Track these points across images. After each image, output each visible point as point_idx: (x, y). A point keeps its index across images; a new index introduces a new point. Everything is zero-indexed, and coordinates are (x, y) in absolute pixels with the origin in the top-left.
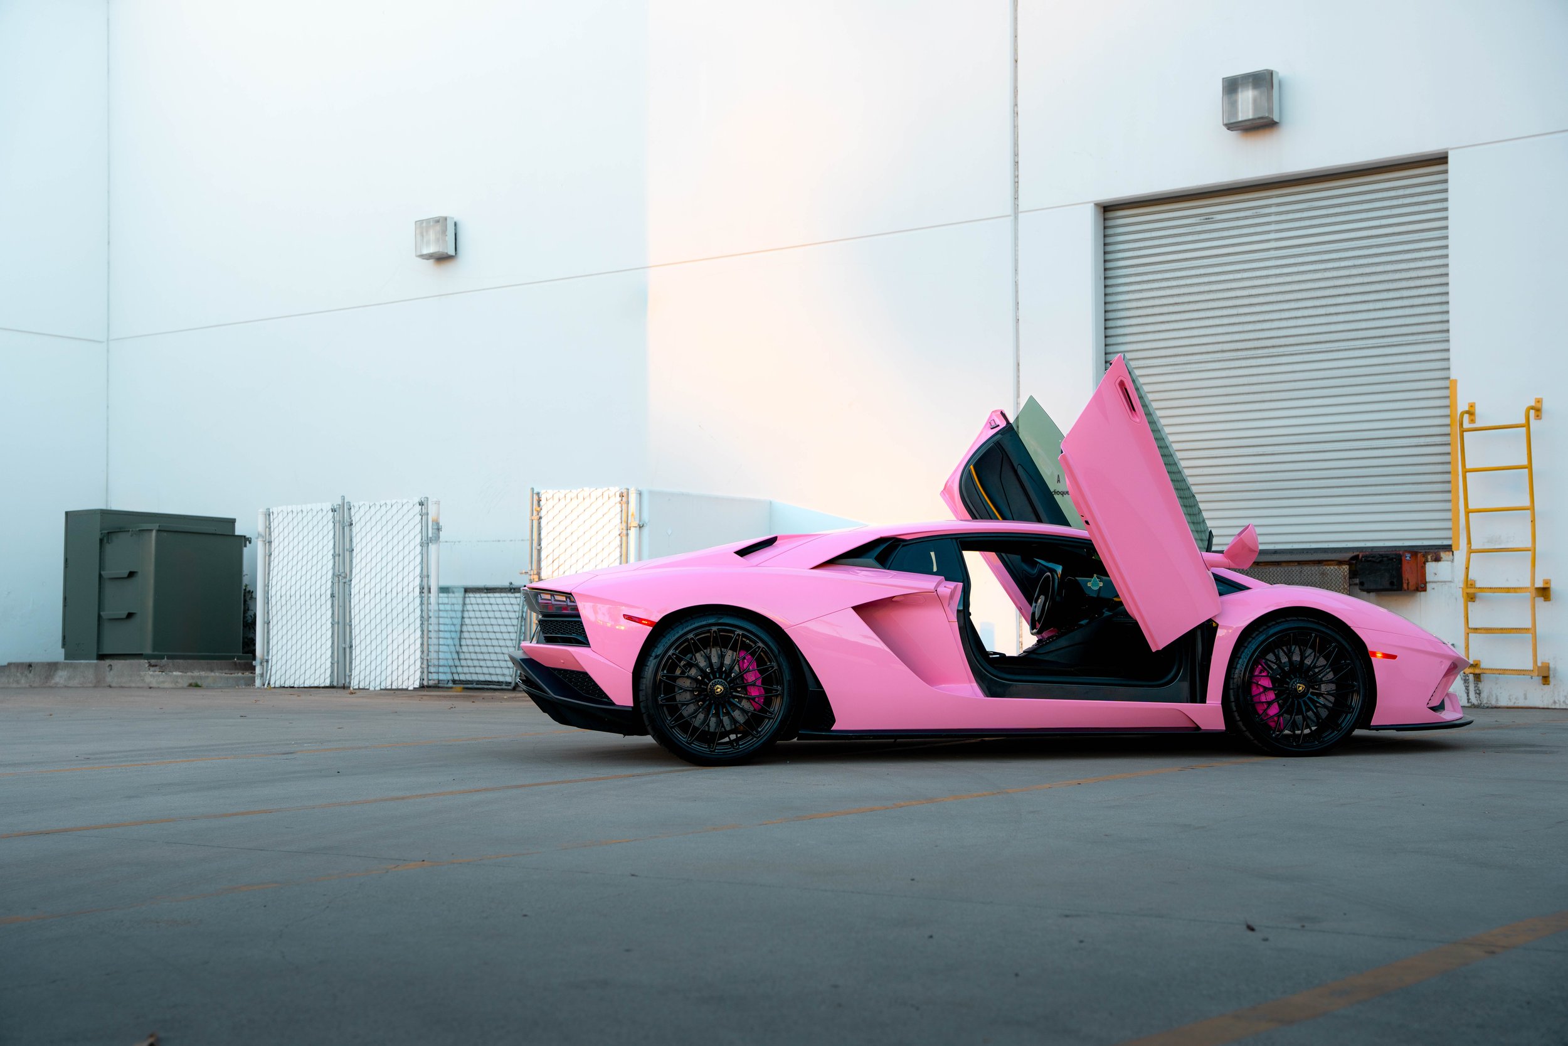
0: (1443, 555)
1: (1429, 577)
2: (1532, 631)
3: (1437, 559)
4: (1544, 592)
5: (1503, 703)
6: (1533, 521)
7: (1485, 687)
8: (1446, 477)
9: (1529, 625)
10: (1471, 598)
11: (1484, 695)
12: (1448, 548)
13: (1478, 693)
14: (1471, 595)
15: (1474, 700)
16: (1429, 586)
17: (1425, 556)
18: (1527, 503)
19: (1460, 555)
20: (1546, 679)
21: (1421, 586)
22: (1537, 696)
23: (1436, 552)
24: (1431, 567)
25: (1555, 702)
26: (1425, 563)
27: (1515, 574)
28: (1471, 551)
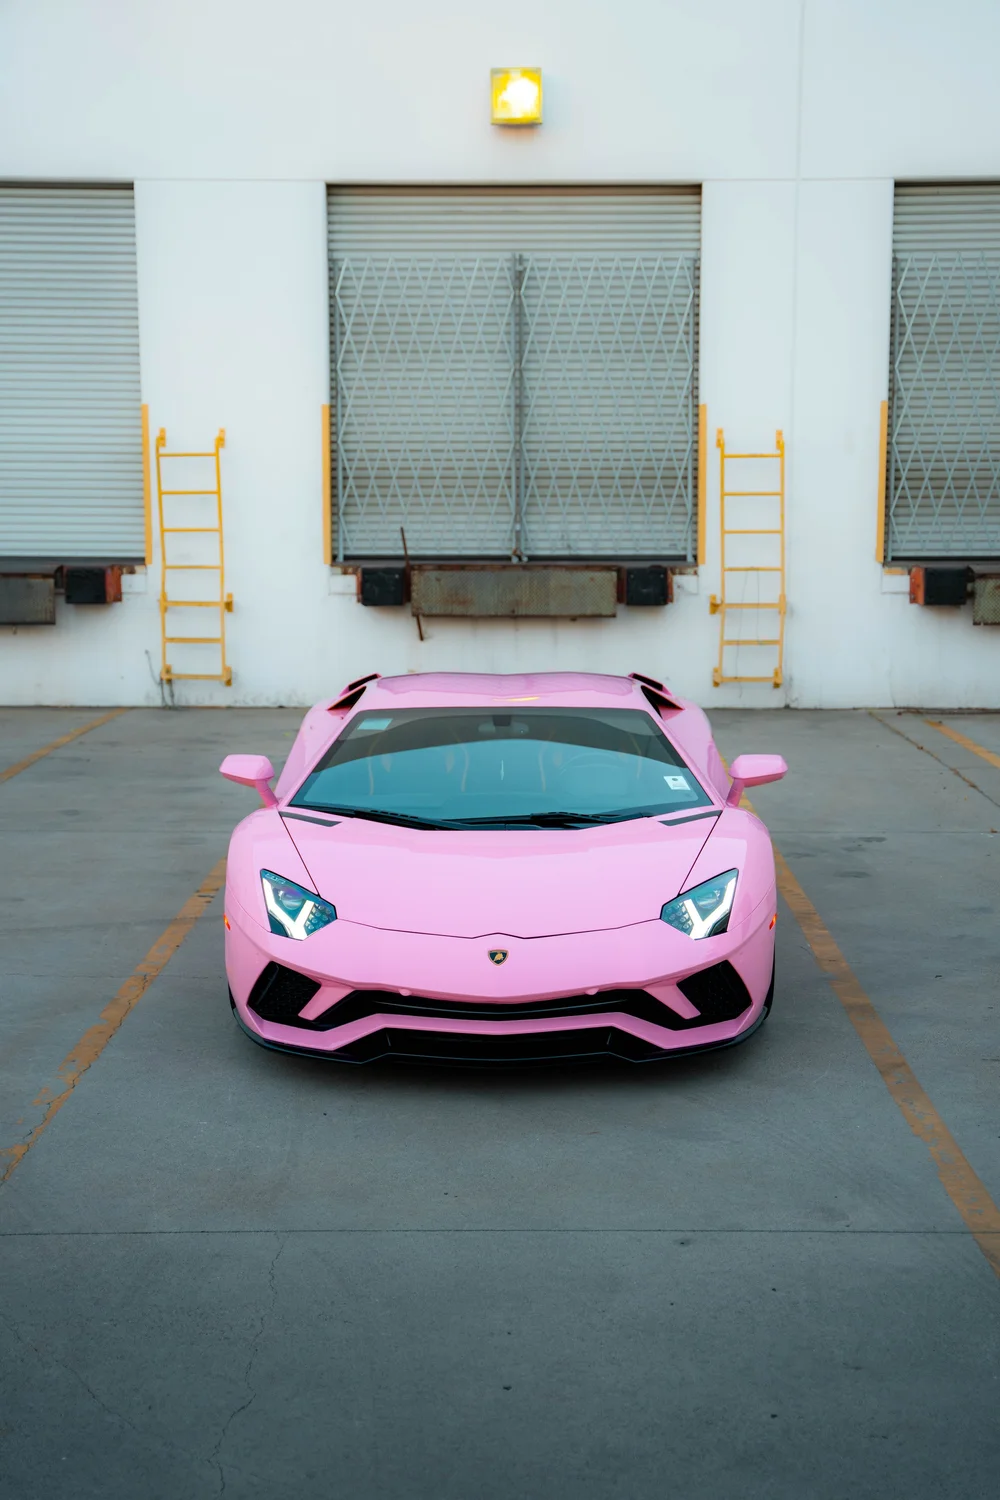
0: (138, 568)
1: (125, 588)
2: (220, 641)
3: (132, 572)
4: (229, 606)
5: (193, 702)
6: (221, 542)
7: (177, 688)
8: (139, 494)
9: (218, 635)
10: (165, 610)
11: (176, 697)
12: (141, 561)
13: (172, 696)
14: (166, 606)
15: (169, 702)
16: (124, 597)
17: (121, 568)
18: (216, 525)
19: (154, 567)
20: (229, 683)
21: (118, 598)
22: (221, 697)
23: (133, 564)
24: (126, 579)
25: (236, 702)
26: (120, 576)
27: (207, 589)
28: (165, 567)
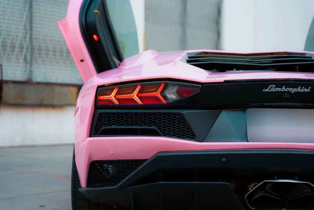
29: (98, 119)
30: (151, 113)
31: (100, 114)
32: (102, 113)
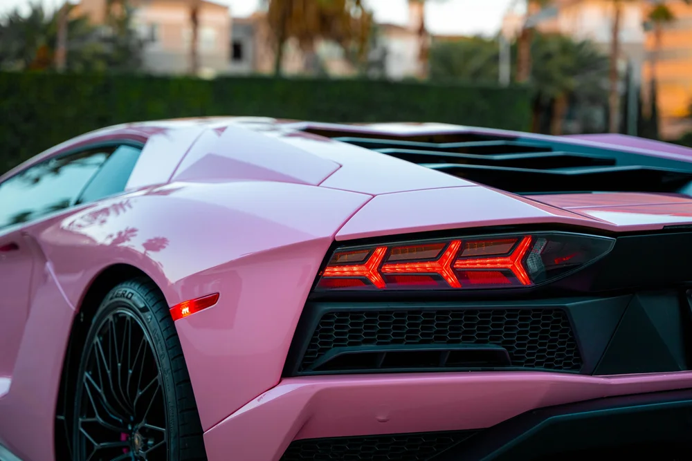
29: (318, 327)
30: (490, 310)
31: (327, 316)
32: (333, 313)
